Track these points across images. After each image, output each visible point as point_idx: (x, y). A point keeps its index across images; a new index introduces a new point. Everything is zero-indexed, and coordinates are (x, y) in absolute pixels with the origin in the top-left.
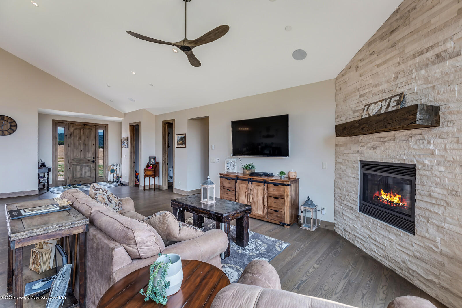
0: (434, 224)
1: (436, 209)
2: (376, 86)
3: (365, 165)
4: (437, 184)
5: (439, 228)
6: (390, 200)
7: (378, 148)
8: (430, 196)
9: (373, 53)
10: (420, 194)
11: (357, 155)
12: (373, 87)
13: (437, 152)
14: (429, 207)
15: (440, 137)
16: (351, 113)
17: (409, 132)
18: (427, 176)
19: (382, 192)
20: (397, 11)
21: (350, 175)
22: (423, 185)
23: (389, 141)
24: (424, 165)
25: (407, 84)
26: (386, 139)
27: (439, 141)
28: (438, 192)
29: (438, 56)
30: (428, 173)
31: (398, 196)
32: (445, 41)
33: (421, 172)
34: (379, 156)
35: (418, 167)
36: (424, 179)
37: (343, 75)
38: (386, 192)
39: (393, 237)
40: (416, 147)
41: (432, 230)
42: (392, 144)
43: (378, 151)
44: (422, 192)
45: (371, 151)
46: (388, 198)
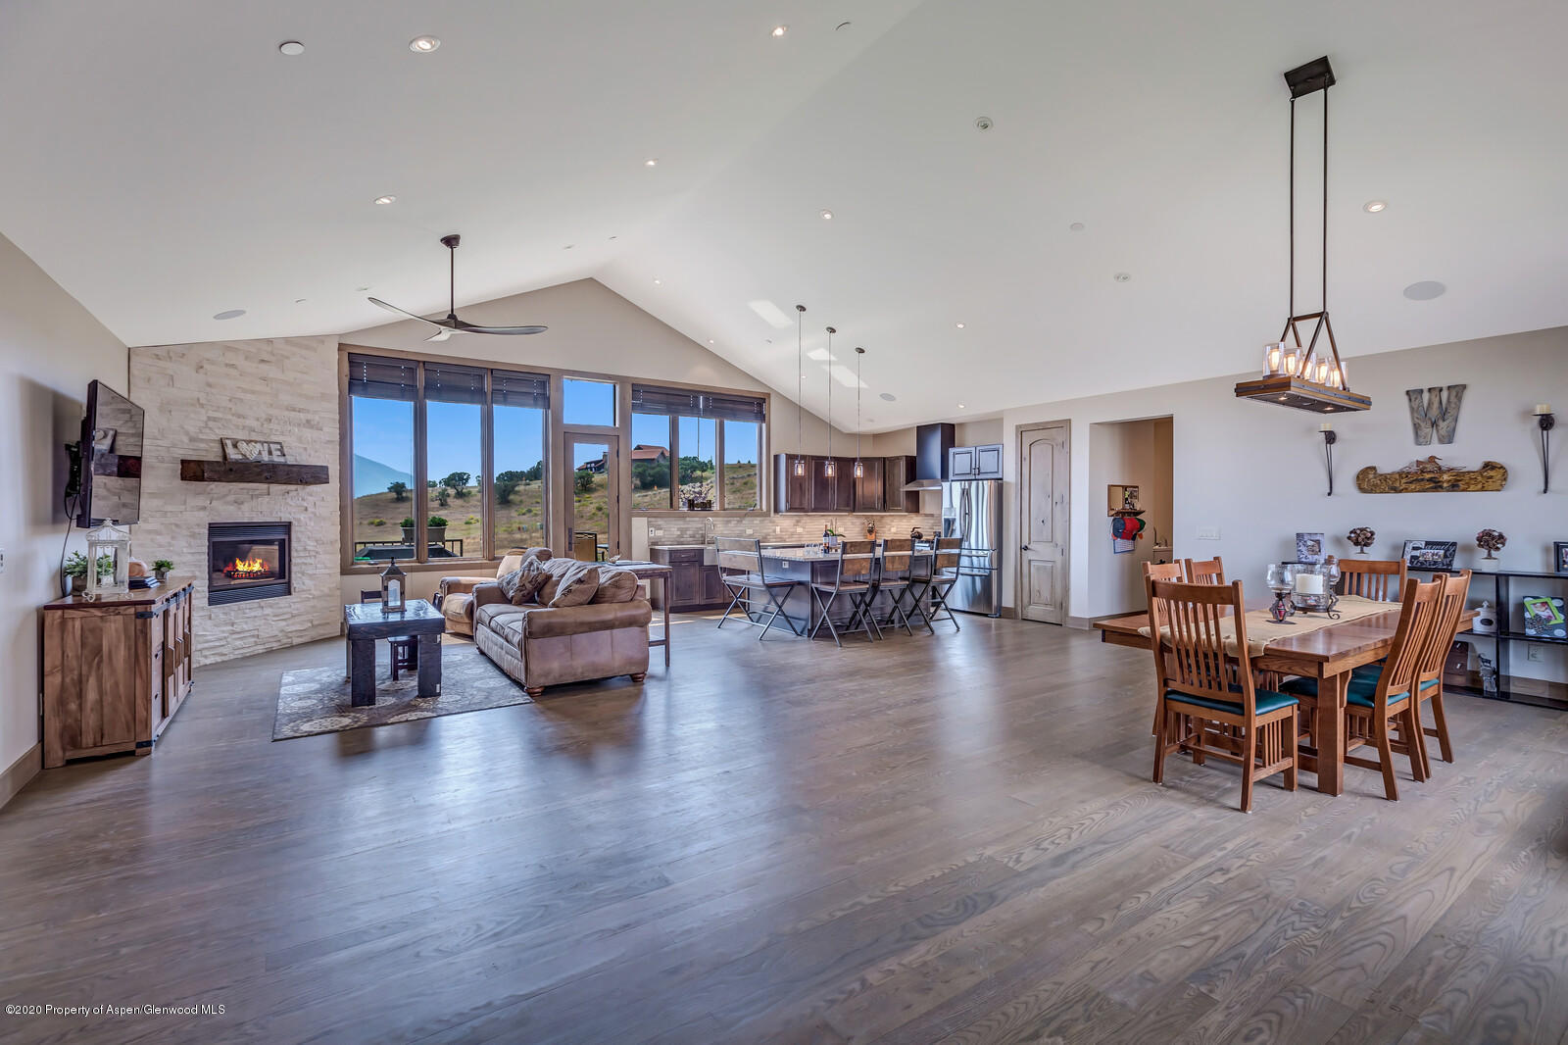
0: (308, 574)
1: (308, 561)
2: (239, 416)
3: (214, 529)
4: (309, 538)
5: (311, 577)
6: (250, 569)
7: (246, 504)
8: (305, 550)
9: (232, 366)
10: (296, 550)
11: (202, 514)
12: (233, 415)
13: (309, 509)
14: (303, 560)
15: (311, 495)
16: (186, 439)
17: (284, 487)
18: (301, 532)
19: (238, 561)
20: (269, 341)
21: (185, 550)
22: (299, 540)
23: (261, 495)
24: (299, 520)
25: (282, 434)
26: (257, 492)
27: (310, 498)
28: (311, 544)
29: (308, 421)
30: (302, 529)
31: (259, 561)
32: (315, 412)
33: (297, 528)
34: (247, 515)
35: (294, 523)
36: (299, 535)
37: (157, 357)
38: (243, 560)
39: (268, 611)
40: (291, 503)
41: (307, 582)
42: (266, 499)
43: (245, 507)
44: (300, 548)
45: (232, 508)
46: (246, 568)
